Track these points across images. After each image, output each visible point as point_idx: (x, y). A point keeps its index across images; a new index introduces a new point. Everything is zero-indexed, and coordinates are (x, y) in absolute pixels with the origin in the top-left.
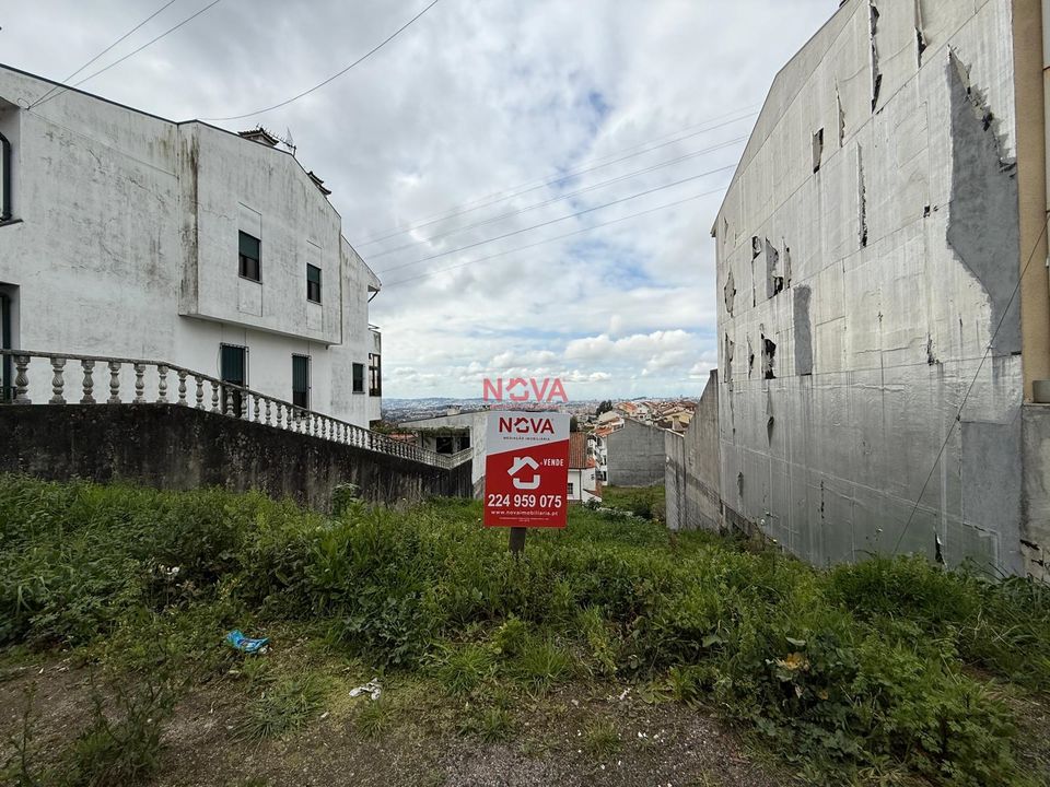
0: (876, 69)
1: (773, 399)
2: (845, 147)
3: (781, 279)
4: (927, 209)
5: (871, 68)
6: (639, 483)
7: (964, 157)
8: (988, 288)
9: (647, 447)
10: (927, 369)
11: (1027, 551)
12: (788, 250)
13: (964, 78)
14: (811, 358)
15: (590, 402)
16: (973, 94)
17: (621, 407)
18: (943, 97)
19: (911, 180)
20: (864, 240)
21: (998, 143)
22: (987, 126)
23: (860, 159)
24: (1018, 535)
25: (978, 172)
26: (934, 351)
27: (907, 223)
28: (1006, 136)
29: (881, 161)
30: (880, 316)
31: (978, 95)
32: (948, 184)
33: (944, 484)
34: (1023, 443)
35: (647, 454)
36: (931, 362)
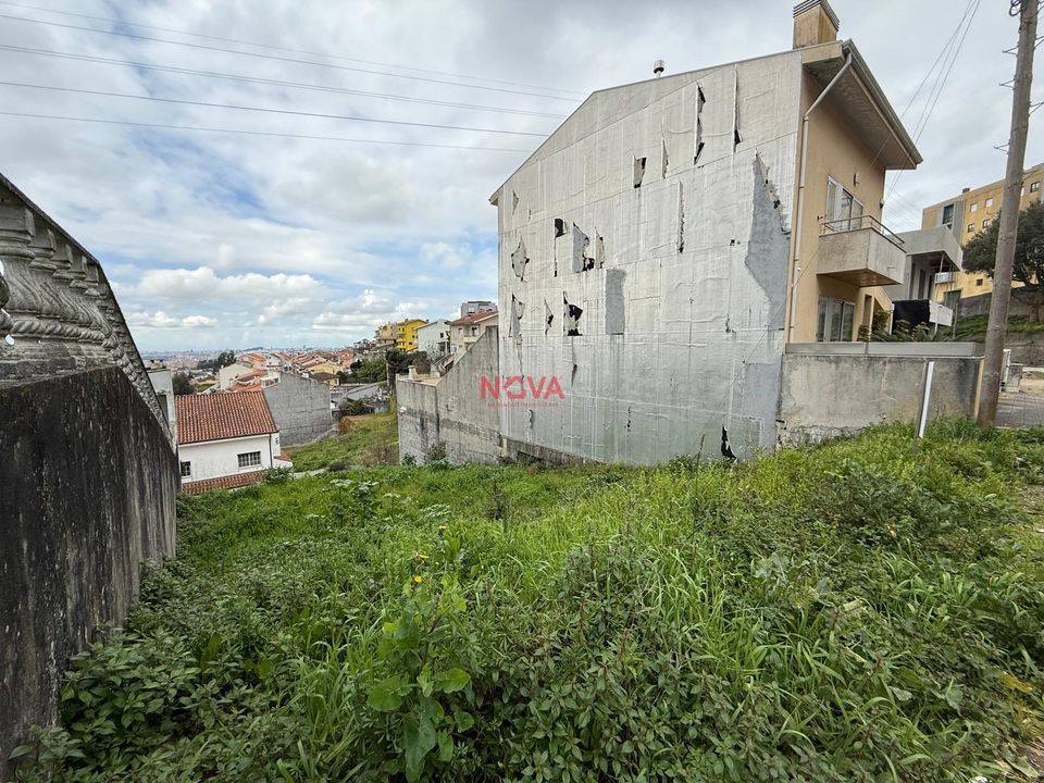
0: (699, 138)
1: (576, 352)
2: (667, 180)
3: (591, 260)
4: (733, 241)
5: (696, 135)
6: (301, 441)
7: (760, 219)
8: (769, 295)
9: (308, 402)
10: (726, 335)
11: (778, 424)
12: (601, 239)
13: (764, 172)
14: (624, 322)
15: (184, 354)
16: (768, 186)
17: (246, 359)
18: (750, 178)
19: (722, 220)
20: (681, 250)
21: (782, 218)
22: (776, 207)
23: (681, 194)
24: (774, 418)
25: (769, 230)
26: (730, 325)
27: (717, 248)
28: (786, 216)
29: (700, 202)
30: (692, 301)
31: (772, 187)
32: (749, 232)
33: (731, 398)
34: (782, 373)
35: (309, 409)
36: (728, 330)
